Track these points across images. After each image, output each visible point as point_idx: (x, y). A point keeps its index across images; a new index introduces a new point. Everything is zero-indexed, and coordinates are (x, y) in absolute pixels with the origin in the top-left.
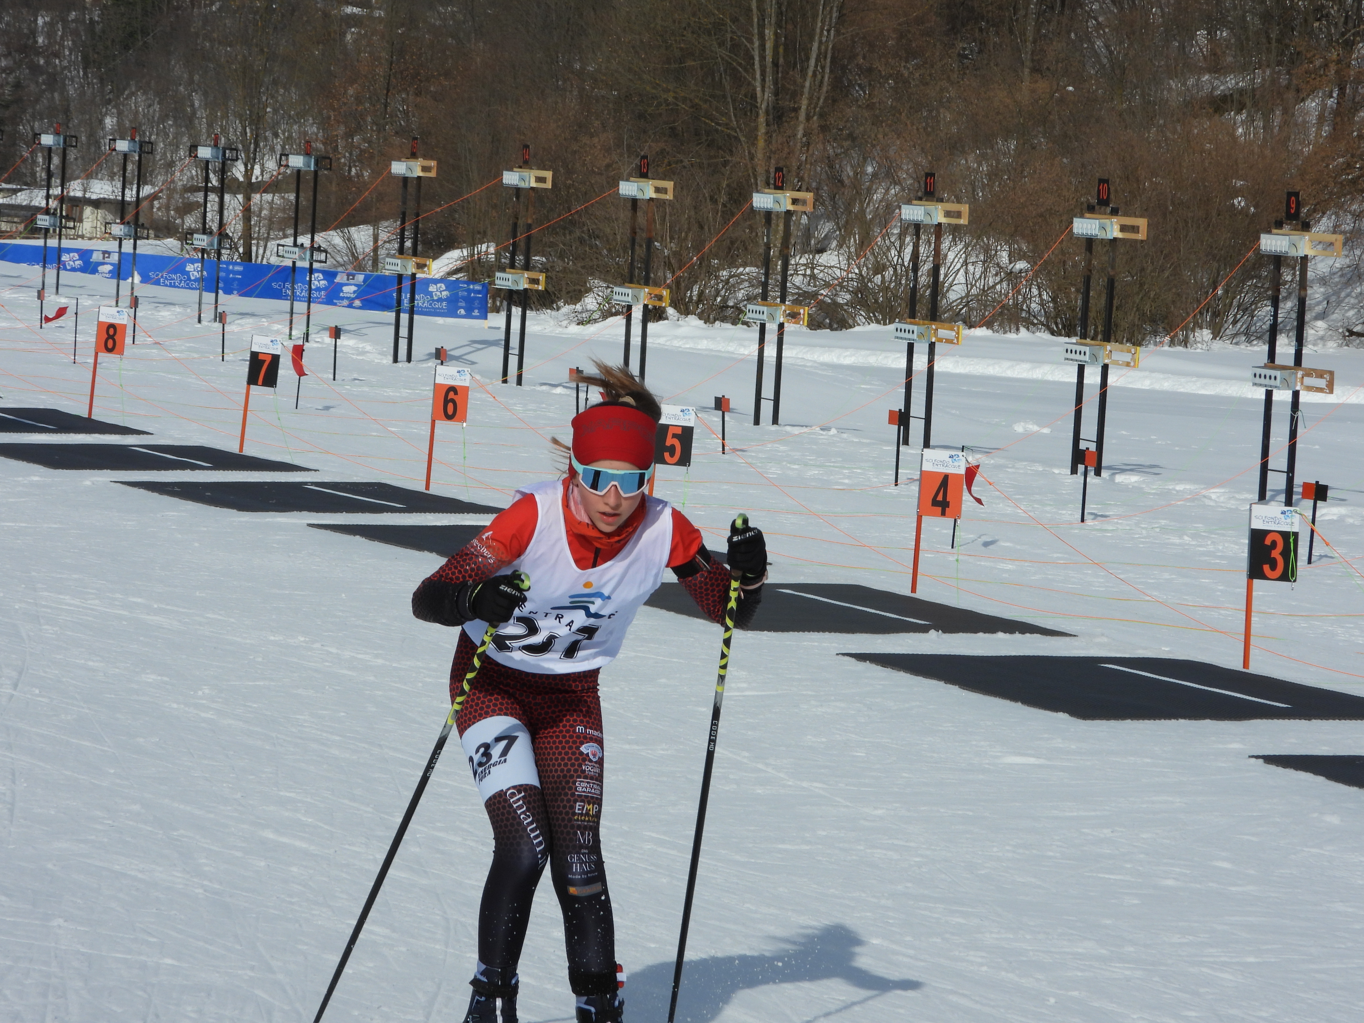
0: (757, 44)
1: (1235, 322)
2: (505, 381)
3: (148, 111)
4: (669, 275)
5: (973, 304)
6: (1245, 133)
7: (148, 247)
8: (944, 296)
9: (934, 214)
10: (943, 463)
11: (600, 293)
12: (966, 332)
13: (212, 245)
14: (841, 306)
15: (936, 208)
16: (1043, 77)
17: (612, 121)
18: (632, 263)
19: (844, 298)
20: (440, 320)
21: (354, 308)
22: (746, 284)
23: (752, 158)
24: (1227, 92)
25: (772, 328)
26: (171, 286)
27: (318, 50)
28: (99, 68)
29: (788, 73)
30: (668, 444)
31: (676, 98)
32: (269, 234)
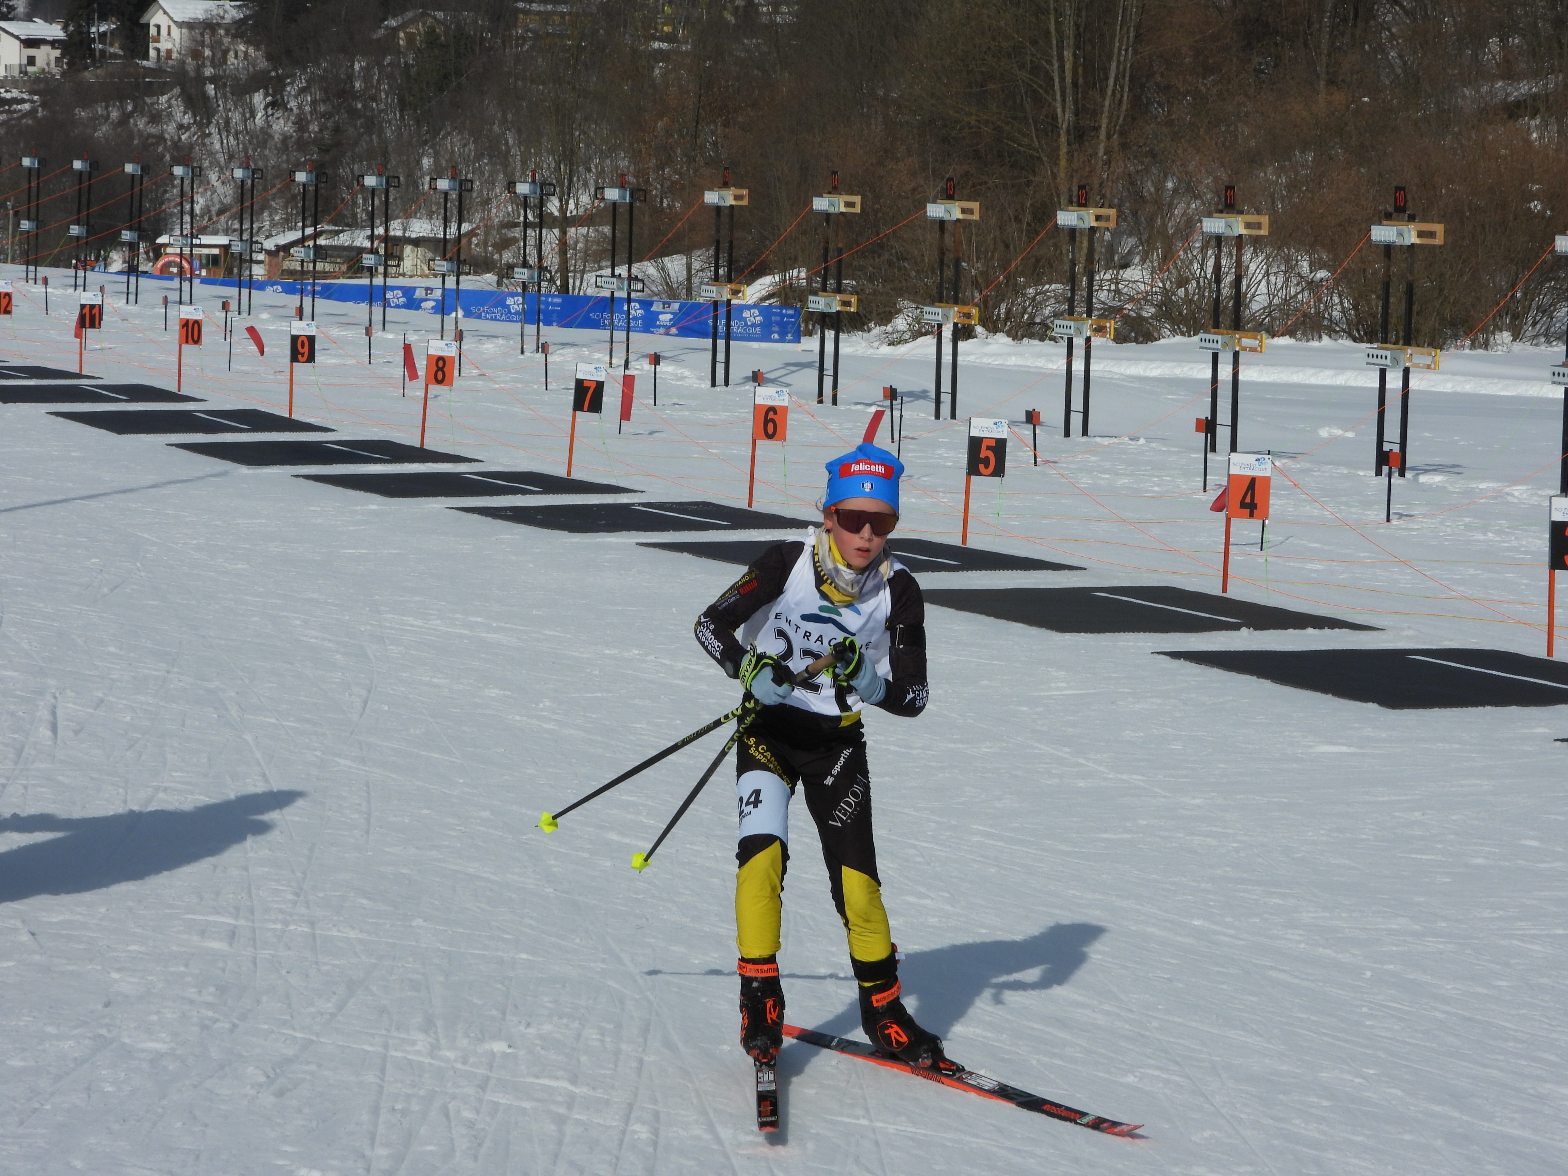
0: (1056, 66)
1: (1534, 324)
2: (820, 402)
3: (464, 151)
4: (977, 294)
5: (1276, 314)
6: (1540, 138)
7: (469, 282)
8: (1247, 306)
9: (1234, 227)
10: (1250, 466)
11: (910, 314)
12: (1269, 341)
13: (533, 278)
14: (1146, 319)
15: (1237, 220)
16: (1338, 89)
17: (916, 145)
18: (941, 283)
19: (1148, 311)
20: (755, 345)
21: (671, 335)
22: (1053, 301)
23: (1054, 176)
24: (1520, 98)
25: (1079, 342)
26: (492, 319)
27: (627, 85)
28: (415, 110)
29: (1087, 93)
30: (982, 455)
31: (979, 121)
32: (585, 266)
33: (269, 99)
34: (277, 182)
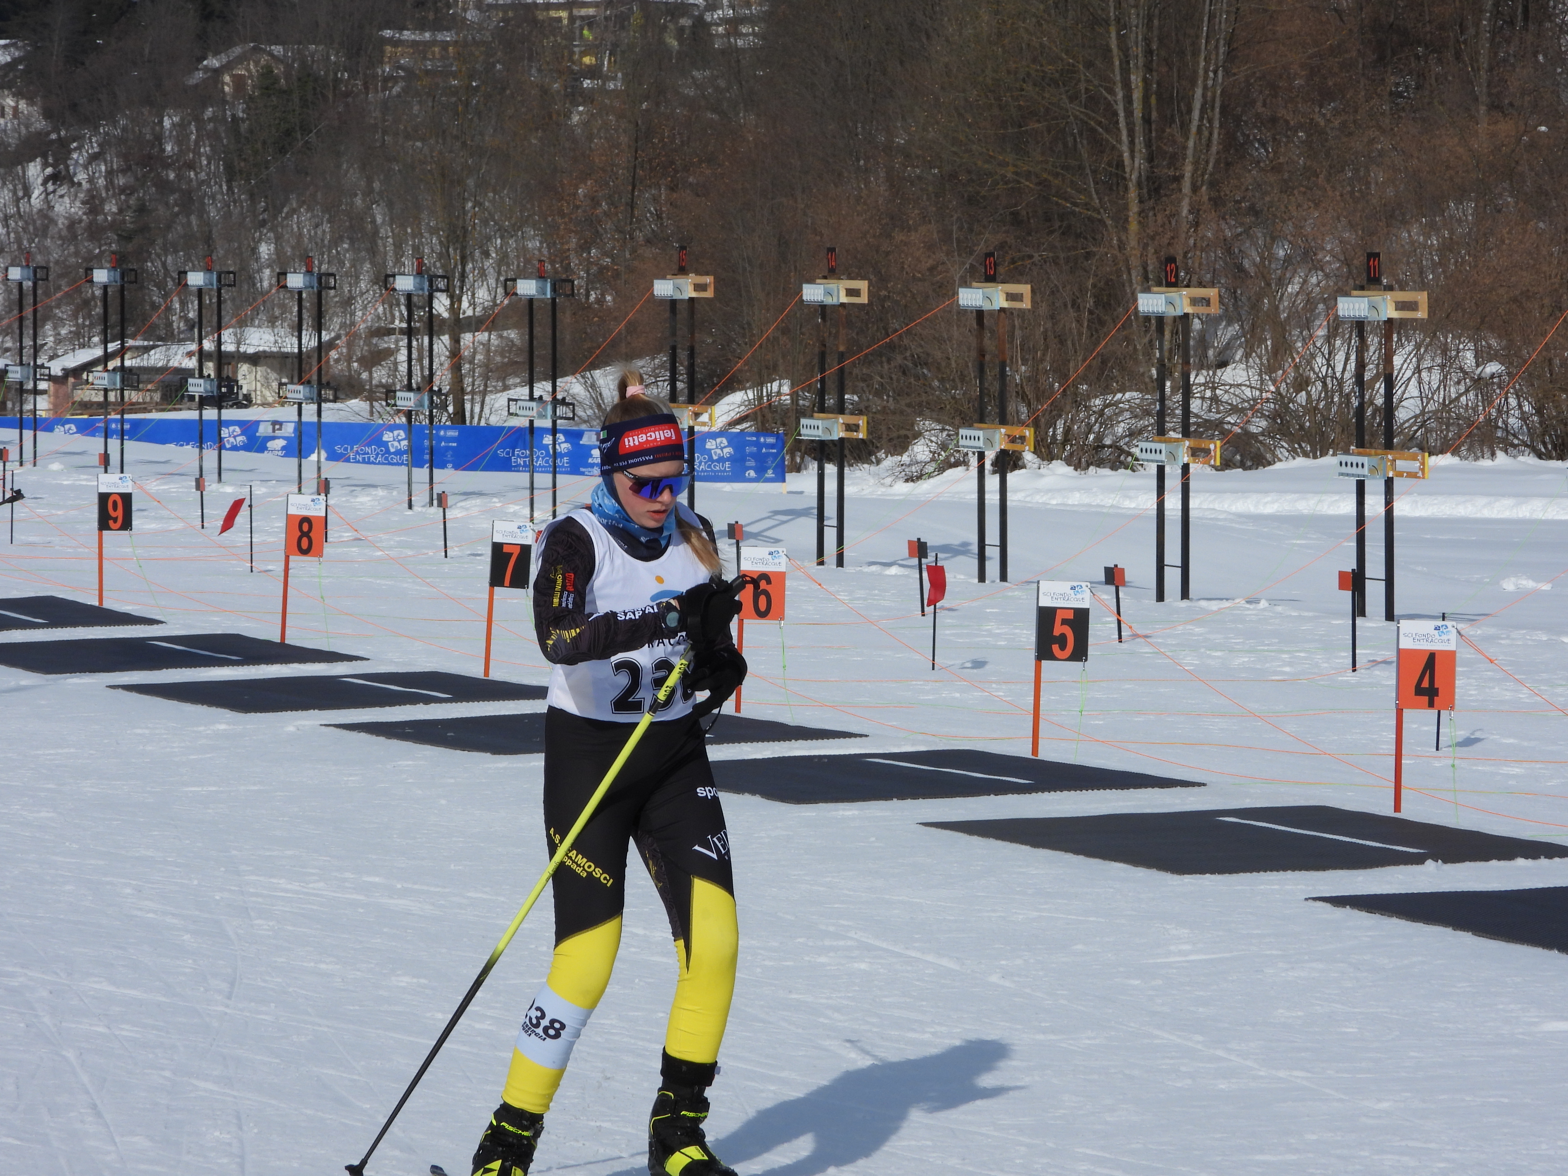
0: (1120, 95)
2: (821, 563)
3: (316, 233)
4: (1025, 409)
5: (1431, 424)
7: (333, 412)
9: (1381, 308)
10: (1426, 637)
11: (933, 439)
12: (1434, 461)
13: (421, 405)
14: (1254, 436)
15: (1384, 299)
16: (1505, 115)
17: (934, 209)
18: (981, 397)
19: (1258, 425)
22: (1127, 415)
23: (1121, 246)
25: (1173, 471)
26: (364, 462)
27: (537, 138)
28: (248, 180)
29: (1163, 131)
30: (1057, 632)
31: (1016, 173)
32: (486, 386)
33: (49, 170)
34: (63, 282)
